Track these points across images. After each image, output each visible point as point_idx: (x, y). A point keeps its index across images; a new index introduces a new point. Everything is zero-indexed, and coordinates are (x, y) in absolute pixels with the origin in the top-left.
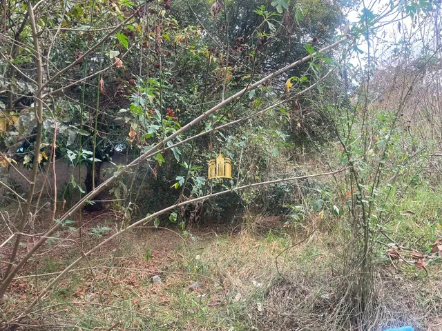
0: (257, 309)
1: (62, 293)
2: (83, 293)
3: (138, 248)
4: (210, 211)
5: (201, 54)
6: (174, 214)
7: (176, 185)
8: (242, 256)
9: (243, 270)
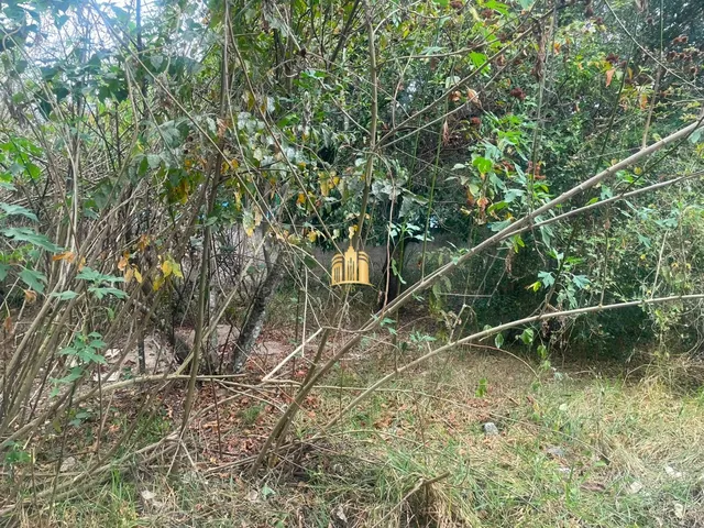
0: (673, 514)
1: (359, 418)
2: (385, 425)
3: (461, 376)
4: (588, 335)
5: (593, 67)
6: (529, 332)
7: (535, 286)
8: (645, 421)
9: (646, 445)
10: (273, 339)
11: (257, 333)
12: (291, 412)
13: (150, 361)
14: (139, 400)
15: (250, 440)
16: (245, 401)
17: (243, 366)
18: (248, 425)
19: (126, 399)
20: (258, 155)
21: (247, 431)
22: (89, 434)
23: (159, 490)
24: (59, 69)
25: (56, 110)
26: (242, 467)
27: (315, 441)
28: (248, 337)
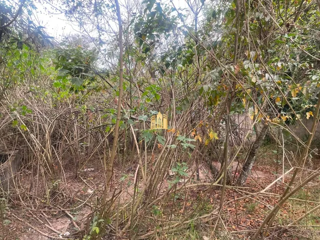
10: (259, 170)
11: (251, 166)
12: (275, 210)
13: (201, 175)
14: (198, 193)
15: (252, 221)
16: (247, 200)
17: (245, 182)
18: (250, 212)
19: (192, 191)
20: (254, 80)
21: (250, 216)
22: (179, 205)
23: (210, 237)
24: (166, 56)
25: (166, 72)
26: (249, 234)
27: (290, 227)
28: (247, 168)
